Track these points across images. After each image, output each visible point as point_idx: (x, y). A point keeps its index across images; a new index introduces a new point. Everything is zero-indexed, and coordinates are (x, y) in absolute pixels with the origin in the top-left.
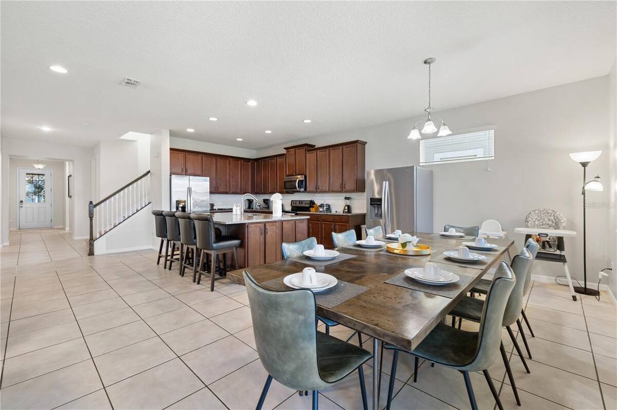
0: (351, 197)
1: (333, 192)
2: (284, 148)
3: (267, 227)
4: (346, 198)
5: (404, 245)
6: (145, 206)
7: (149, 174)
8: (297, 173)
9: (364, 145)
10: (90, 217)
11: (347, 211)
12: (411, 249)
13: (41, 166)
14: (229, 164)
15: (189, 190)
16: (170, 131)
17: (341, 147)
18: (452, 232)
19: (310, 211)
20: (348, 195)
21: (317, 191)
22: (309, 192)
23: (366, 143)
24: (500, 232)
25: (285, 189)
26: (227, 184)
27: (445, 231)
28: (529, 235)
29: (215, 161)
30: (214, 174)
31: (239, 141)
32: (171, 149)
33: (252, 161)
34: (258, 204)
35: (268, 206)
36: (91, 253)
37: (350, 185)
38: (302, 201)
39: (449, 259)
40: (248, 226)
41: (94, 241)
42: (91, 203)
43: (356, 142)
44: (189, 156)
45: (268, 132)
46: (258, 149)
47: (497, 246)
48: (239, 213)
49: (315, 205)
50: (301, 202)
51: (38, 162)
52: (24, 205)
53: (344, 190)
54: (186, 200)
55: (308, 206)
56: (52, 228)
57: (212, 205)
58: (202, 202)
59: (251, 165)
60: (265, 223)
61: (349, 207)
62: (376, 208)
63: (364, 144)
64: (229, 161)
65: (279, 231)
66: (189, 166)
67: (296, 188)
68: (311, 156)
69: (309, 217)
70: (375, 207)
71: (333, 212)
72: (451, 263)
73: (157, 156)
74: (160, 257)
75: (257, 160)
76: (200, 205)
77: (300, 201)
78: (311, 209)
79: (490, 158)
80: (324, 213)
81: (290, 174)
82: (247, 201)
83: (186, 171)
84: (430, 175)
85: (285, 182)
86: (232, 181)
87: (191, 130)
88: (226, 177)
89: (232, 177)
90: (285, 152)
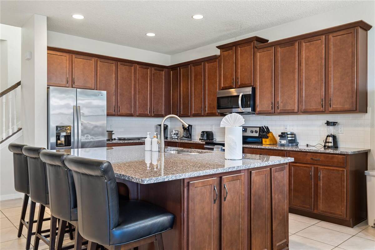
0: (339, 121)
1: (306, 112)
2: (218, 47)
3: (224, 183)
4: (328, 123)
6: (14, 134)
7: (20, 87)
8: (239, 84)
9: (367, 31)
11: (330, 145)
14: (135, 73)
15: (77, 110)
16: (48, 19)
17: (323, 37)
19: (262, 144)
20: (331, 118)
21: (276, 111)
22: (260, 113)
23: (370, 27)
25: (218, 109)
26: (131, 102)
29: (114, 67)
30: (113, 88)
32: (49, 48)
33: (166, 70)
34: (174, 132)
35: (191, 135)
37: (340, 101)
40: (188, 183)
44: (77, 60)
45: (198, 17)
48: (155, 148)
49: (271, 135)
53: (330, 109)
54: (72, 125)
55: (257, 135)
57: (110, 133)
58: (96, 129)
59: (166, 76)
60: (220, 176)
61: (334, 138)
63: (366, 29)
65: (244, 192)
66: (77, 73)
67: (237, 107)
69: (291, 160)
71: (302, 146)
73: (28, 57)
74: (21, 225)
75: (174, 68)
76: (93, 132)
78: (264, 140)
80: (294, 149)
81: (227, 85)
82: (159, 127)
83: (73, 82)
85: (219, 99)
86: (139, 98)
87: (78, 17)
88: (131, 93)
89: (139, 92)
90: (218, 52)
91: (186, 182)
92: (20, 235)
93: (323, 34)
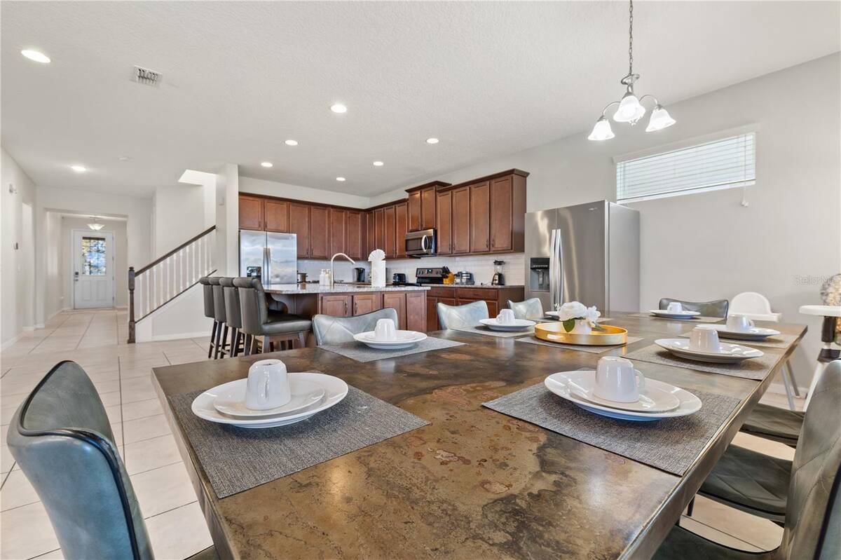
0: (505, 261)
1: (476, 252)
2: (406, 191)
3: (356, 301)
4: (497, 263)
5: (569, 325)
7: (215, 230)
8: (424, 226)
9: (526, 177)
10: (130, 290)
11: (497, 282)
12: (583, 332)
13: (97, 227)
14: (329, 217)
15: (267, 254)
16: (239, 167)
17: (488, 182)
18: (676, 309)
19: (443, 283)
20: (500, 258)
21: (453, 253)
22: (441, 255)
23: (528, 174)
24: (766, 313)
25: (407, 250)
26: (325, 244)
27: (661, 308)
28: (831, 317)
29: (307, 212)
30: (306, 231)
31: (340, 182)
32: (241, 194)
33: (363, 213)
36: (132, 340)
37: (502, 241)
38: (432, 269)
39: (670, 355)
40: (322, 298)
41: (136, 322)
42: (131, 269)
43: (512, 172)
44: (270, 205)
45: (379, 164)
46: (372, 195)
47: (778, 333)
48: (327, 282)
49: (450, 275)
50: (430, 270)
51: (95, 221)
52: (80, 277)
53: (492, 249)
54: (262, 266)
55: (440, 276)
56: (113, 308)
57: (303, 276)
59: (362, 219)
60: (352, 295)
61: (500, 276)
62: (541, 275)
63: (524, 175)
64: (329, 214)
66: (269, 217)
67: (422, 249)
68: (444, 200)
70: (538, 273)
71: (478, 284)
72: (672, 363)
73: (221, 203)
74: (211, 347)
75: (369, 211)
77: (428, 269)
78: (444, 280)
79: (748, 184)
80: (461, 286)
81: (414, 228)
82: (356, 271)
83: (265, 225)
84: (635, 220)
85: (407, 241)
86: (333, 241)
87: (267, 165)
88: (325, 236)
89: (333, 235)
90: (406, 196)
91: (320, 296)
92: (210, 356)
93: (487, 180)
